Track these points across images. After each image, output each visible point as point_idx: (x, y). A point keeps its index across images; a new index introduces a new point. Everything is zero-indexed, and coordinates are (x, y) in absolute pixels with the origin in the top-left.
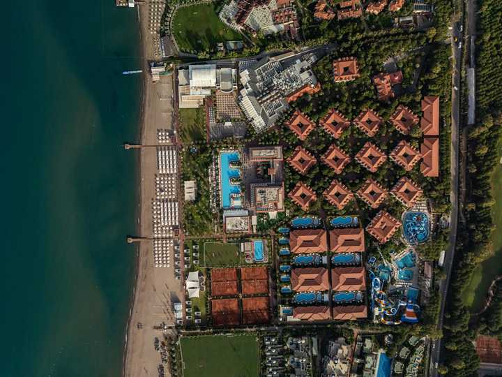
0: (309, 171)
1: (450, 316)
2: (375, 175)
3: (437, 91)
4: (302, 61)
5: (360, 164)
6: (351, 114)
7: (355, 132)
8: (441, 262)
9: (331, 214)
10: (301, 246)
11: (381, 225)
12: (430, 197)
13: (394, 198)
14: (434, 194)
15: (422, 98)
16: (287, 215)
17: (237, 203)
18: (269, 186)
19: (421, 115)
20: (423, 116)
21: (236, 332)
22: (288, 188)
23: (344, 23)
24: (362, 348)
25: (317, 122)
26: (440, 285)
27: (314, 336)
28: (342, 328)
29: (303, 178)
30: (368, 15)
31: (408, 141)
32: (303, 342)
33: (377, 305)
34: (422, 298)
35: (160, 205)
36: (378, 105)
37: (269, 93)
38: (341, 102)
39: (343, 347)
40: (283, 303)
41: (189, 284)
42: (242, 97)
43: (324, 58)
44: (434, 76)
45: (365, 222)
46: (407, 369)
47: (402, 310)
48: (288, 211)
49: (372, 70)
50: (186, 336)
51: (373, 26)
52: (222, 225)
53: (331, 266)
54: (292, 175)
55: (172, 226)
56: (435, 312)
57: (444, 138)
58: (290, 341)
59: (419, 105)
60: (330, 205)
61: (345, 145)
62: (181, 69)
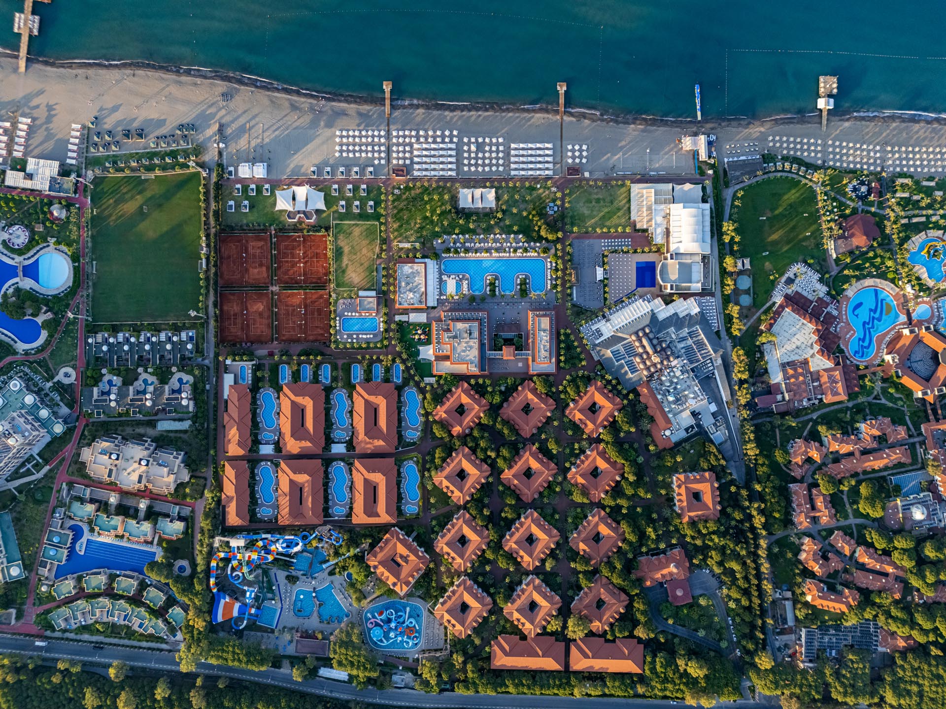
0: (506, 422)
1: (221, 686)
2: (497, 546)
3: (653, 670)
4: (714, 415)
5: (519, 518)
6: (612, 503)
7: (579, 510)
8: (326, 673)
9: (425, 462)
10: (367, 402)
11: (401, 556)
12: (452, 653)
13: (452, 584)
14: (458, 659)
15: (640, 640)
16: (427, 380)
17: (451, 286)
18: (482, 345)
19: (609, 637)
20: (607, 641)
21: (207, 279)
22: (477, 383)
23: (785, 495)
24: (167, 515)
25: (599, 440)
26: (282, 670)
27: (194, 422)
28: (205, 479)
29: (494, 410)
30: (797, 541)
31: (560, 611)
32: (184, 403)
33: (250, 545)
34: (259, 634)
35: (451, 142)
36: (630, 556)
37: (656, 352)
38: (636, 485)
39: (172, 477)
40: (257, 368)
41: (302, 192)
42: (649, 302)
43: (720, 457)
44: (681, 662)
45: (407, 525)
46: (122, 601)
47: (237, 594)
48: (433, 380)
49: (695, 545)
50: (203, 182)
51: (776, 550)
52: (410, 257)
53: (328, 461)
54: (500, 391)
55: (412, 163)
56: (230, 656)
57: (564, 681)
58: (187, 378)
59: (627, 634)
60: (444, 460)
61: (555, 492)
62: (704, 189)
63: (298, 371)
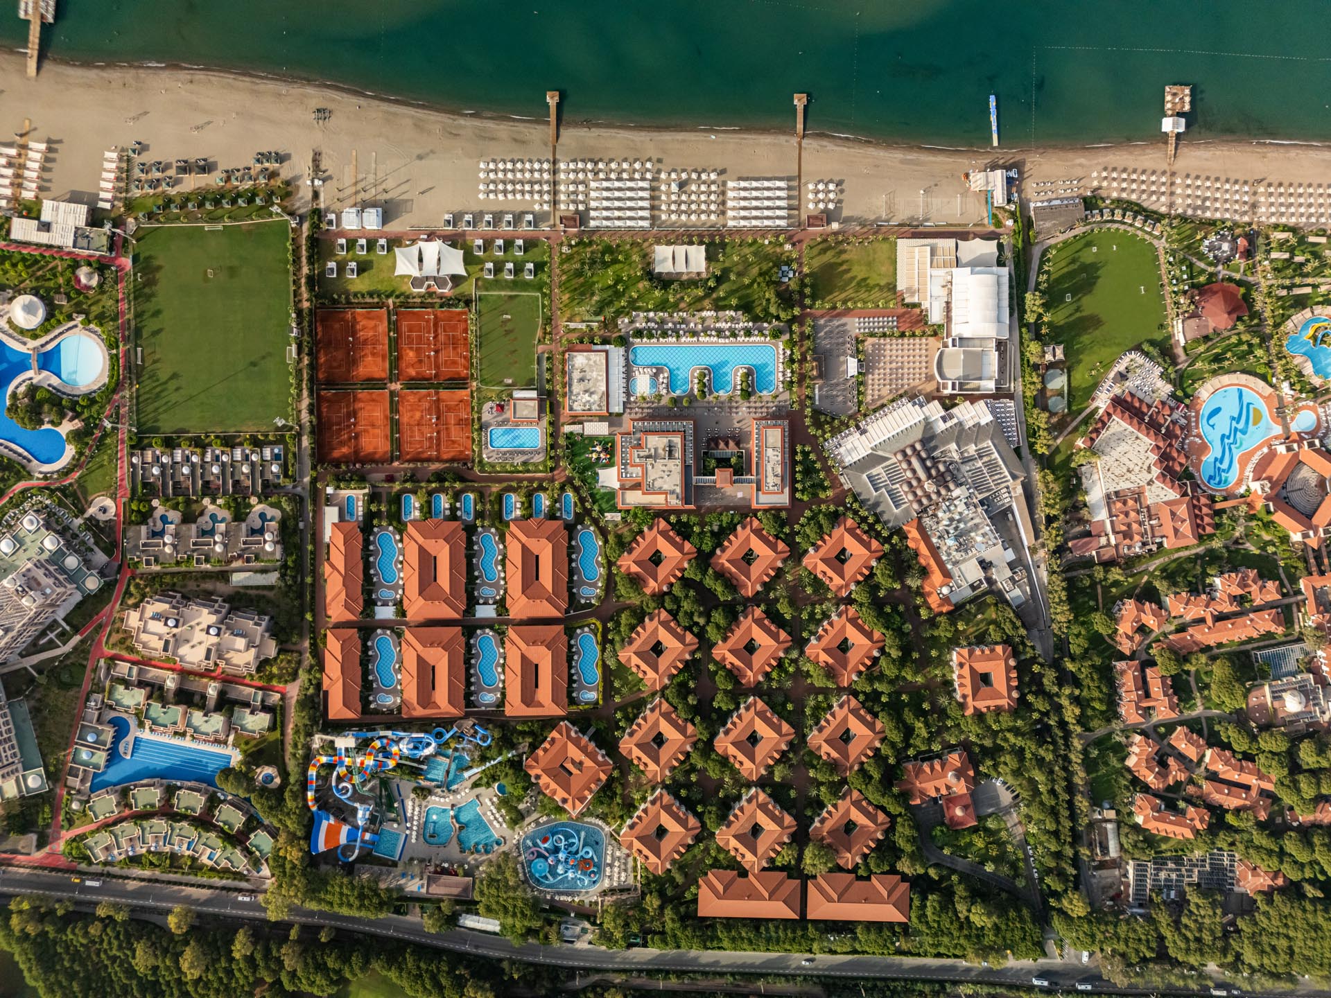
0: (721, 575)
1: (323, 940)
2: (707, 748)
3: (922, 917)
4: (1011, 565)
5: (738, 708)
6: (868, 689)
7: (821, 698)
8: (470, 921)
9: (606, 631)
10: (525, 549)
11: (573, 762)
12: (643, 895)
13: (644, 799)
14: (652, 902)
15: (905, 877)
16: (608, 516)
17: (643, 385)
18: (686, 469)
19: (861, 872)
20: (860, 878)
21: (299, 372)
22: (679, 521)
23: (1107, 676)
24: (246, 704)
25: (849, 601)
26: (409, 918)
27: (283, 576)
28: (300, 653)
29: (703, 559)
30: (1123, 740)
31: (794, 837)
32: (268, 548)
33: (363, 746)
34: (376, 868)
35: (643, 179)
36: (892, 761)
37: (930, 476)
38: (902, 662)
39: (253, 651)
40: (373, 498)
41: (432, 249)
42: (921, 406)
43: (1019, 623)
44: (961, 908)
45: (582, 720)
46: (185, 824)
47: (344, 813)
48: (617, 517)
49: (982, 746)
50: (291, 236)
51: (1095, 753)
52: (586, 342)
53: (470, 627)
54: (712, 532)
55: (588, 209)
56: (336, 899)
57: (799, 933)
58: (271, 512)
59: (886, 868)
60: (632, 628)
61: (786, 672)
62: (1000, 247)
63: (429, 503)
